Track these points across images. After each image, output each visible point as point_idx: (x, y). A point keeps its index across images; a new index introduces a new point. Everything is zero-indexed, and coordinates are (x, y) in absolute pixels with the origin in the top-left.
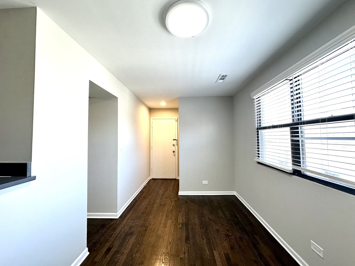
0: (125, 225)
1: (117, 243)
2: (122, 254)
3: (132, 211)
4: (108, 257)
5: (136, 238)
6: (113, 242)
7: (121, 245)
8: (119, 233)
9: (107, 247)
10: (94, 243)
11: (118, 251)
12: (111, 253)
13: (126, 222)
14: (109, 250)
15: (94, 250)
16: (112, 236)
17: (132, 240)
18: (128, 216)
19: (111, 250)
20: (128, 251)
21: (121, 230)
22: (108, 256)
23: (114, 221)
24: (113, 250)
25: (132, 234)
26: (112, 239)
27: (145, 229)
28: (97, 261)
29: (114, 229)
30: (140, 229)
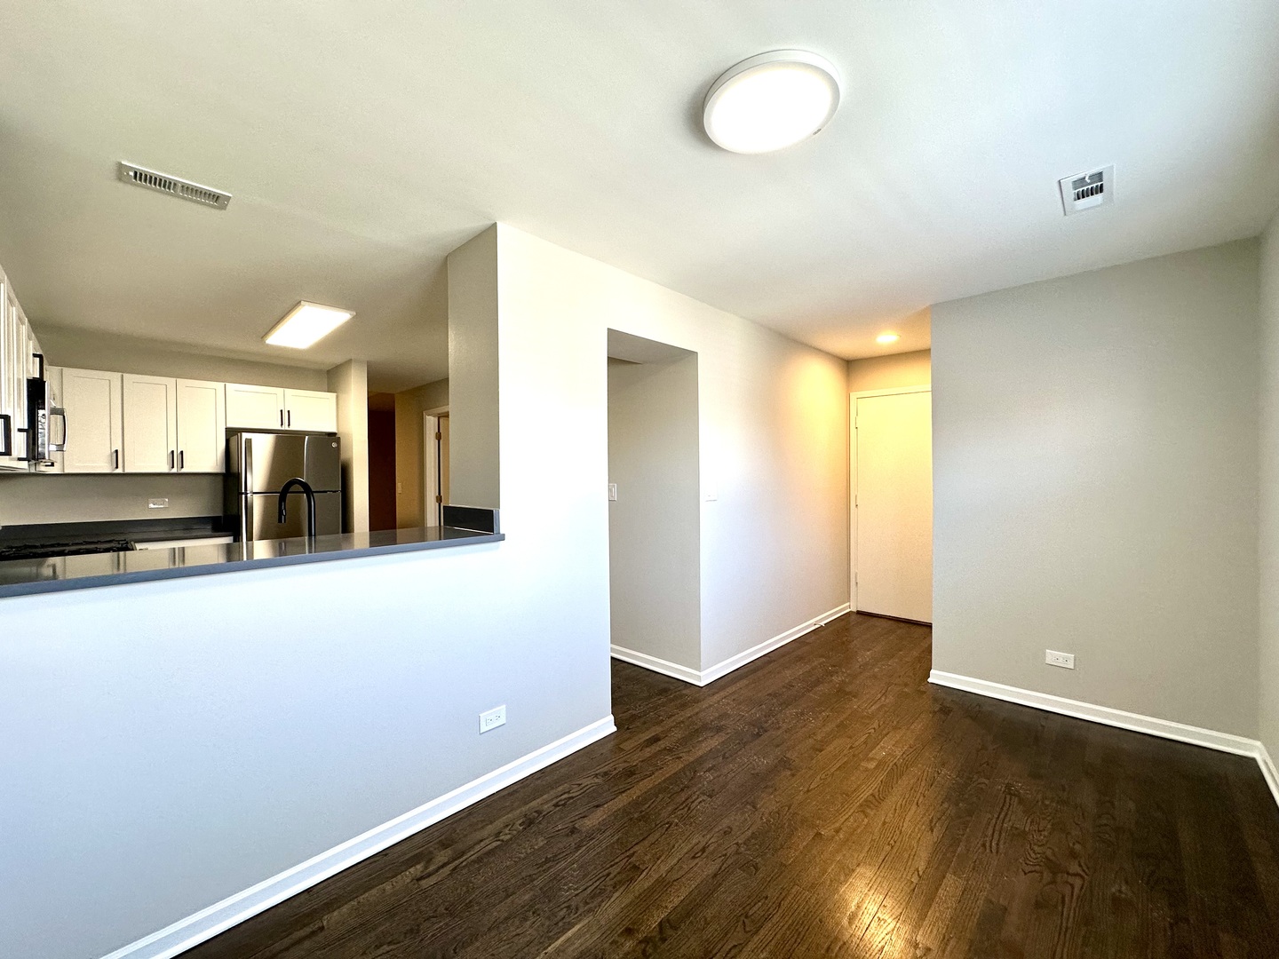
0: (711, 706)
1: (677, 734)
2: (678, 758)
3: (745, 682)
4: (648, 752)
5: (723, 742)
6: (670, 730)
7: (684, 741)
8: (689, 717)
9: (653, 734)
10: (633, 715)
11: (670, 750)
12: (655, 748)
13: (719, 702)
14: (656, 739)
15: (628, 729)
16: (673, 718)
17: (713, 742)
18: (730, 690)
19: (660, 743)
20: (691, 759)
21: (697, 713)
22: (648, 749)
23: (692, 688)
24: (662, 744)
25: (719, 729)
26: (669, 723)
27: (758, 733)
28: (626, 749)
29: (683, 706)
30: (744, 727)
